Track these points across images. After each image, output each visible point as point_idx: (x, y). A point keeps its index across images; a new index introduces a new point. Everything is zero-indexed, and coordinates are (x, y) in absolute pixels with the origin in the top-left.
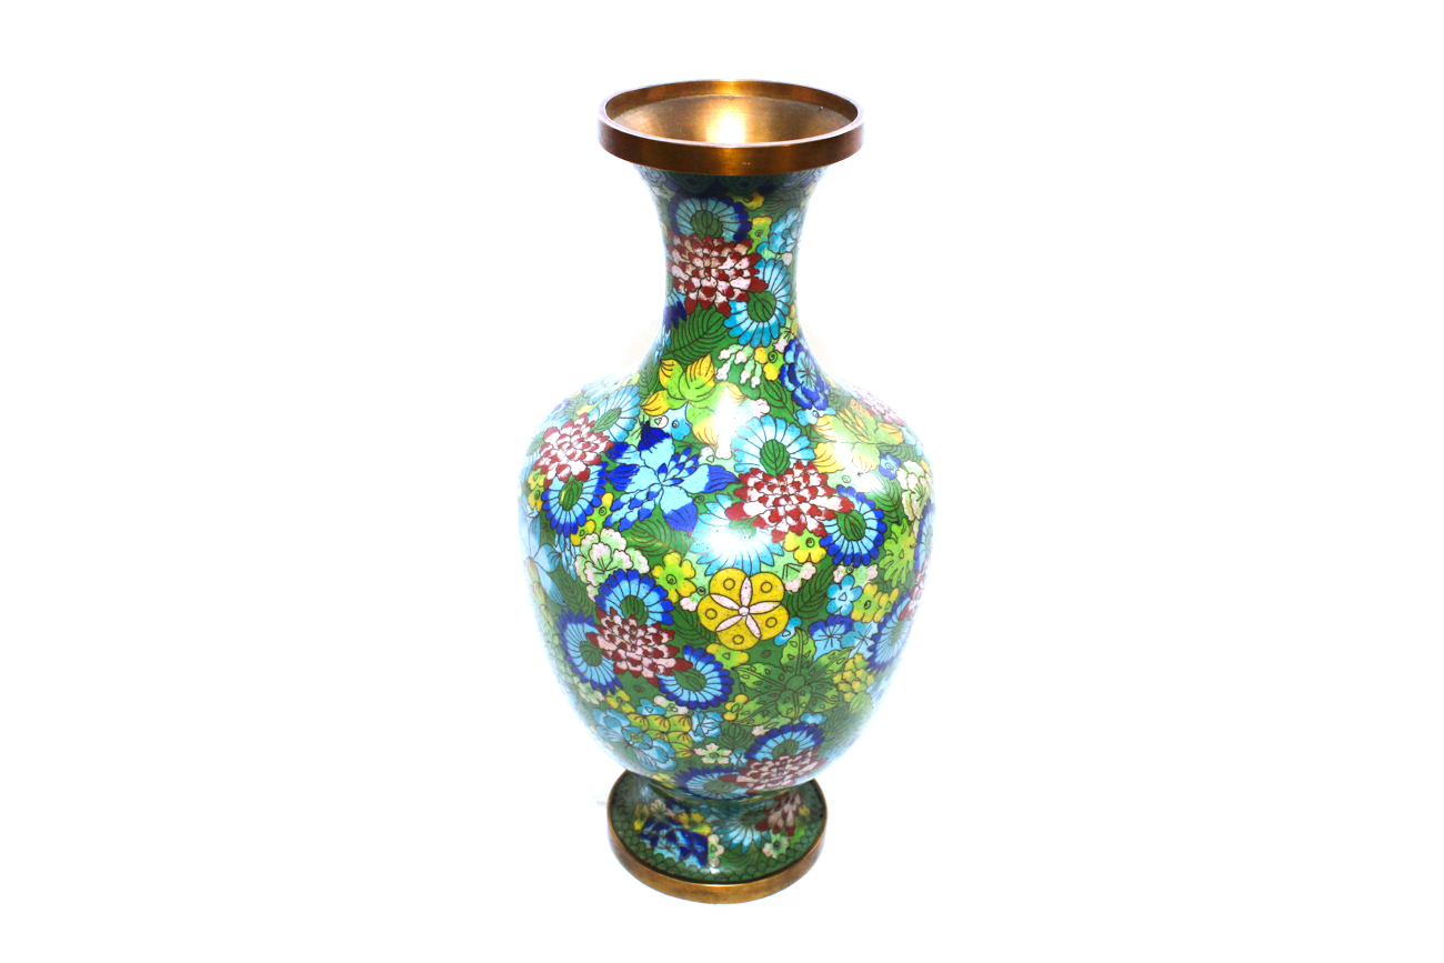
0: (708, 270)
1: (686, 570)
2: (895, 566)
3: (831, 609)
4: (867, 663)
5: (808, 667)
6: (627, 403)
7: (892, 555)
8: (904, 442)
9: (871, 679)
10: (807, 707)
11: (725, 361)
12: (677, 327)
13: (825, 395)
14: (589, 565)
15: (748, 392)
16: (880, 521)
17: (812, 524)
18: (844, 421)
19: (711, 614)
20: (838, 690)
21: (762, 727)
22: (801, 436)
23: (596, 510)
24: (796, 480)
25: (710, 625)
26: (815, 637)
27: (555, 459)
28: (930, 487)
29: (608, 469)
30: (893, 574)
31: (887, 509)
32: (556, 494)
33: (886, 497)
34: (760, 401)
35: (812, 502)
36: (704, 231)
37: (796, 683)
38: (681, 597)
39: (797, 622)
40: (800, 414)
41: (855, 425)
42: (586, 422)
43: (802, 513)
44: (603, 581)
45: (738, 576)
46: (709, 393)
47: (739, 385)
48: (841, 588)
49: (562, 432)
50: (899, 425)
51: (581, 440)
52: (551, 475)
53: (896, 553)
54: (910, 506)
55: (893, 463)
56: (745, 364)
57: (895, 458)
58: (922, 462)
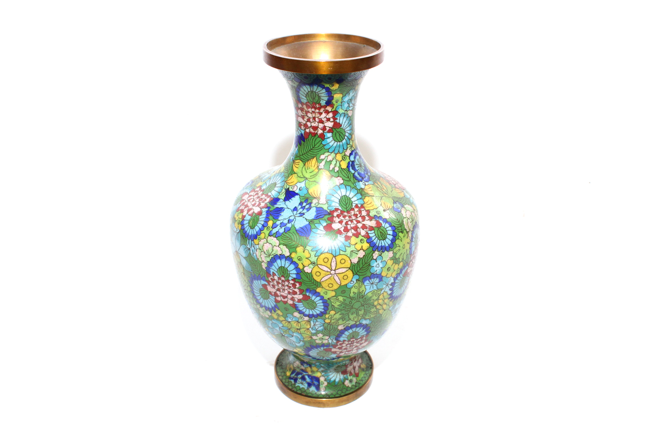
0: (314, 118)
1: (306, 254)
2: (401, 252)
3: (372, 271)
4: (389, 296)
5: (362, 298)
6: (279, 181)
7: (400, 246)
8: (405, 196)
9: (391, 303)
10: (362, 316)
11: (323, 160)
12: (301, 145)
13: (368, 176)
14: (263, 253)
15: (334, 174)
16: (394, 231)
17: (363, 232)
18: (377, 187)
19: (318, 274)
20: (376, 308)
21: (342, 325)
22: (357, 193)
23: (265, 228)
24: (356, 213)
25: (318, 279)
26: (365, 284)
27: (247, 206)
28: (416, 216)
29: (271, 210)
30: (400, 255)
31: (397, 226)
32: (247, 222)
33: (396, 221)
34: (339, 178)
35: (363, 223)
36: (312, 100)
37: (357, 305)
38: (304, 266)
39: (357, 277)
40: (357, 184)
41: (382, 189)
42: (260, 189)
43: (359, 228)
44: (269, 260)
45: (330, 257)
46: (316, 175)
47: (329, 171)
48: (376, 262)
49: (250, 194)
50: (403, 189)
51: (258, 197)
52: (245, 213)
53: (401, 246)
54: (407, 225)
55: (399, 206)
56: (332, 161)
57: (400, 203)
58: (413, 205)
